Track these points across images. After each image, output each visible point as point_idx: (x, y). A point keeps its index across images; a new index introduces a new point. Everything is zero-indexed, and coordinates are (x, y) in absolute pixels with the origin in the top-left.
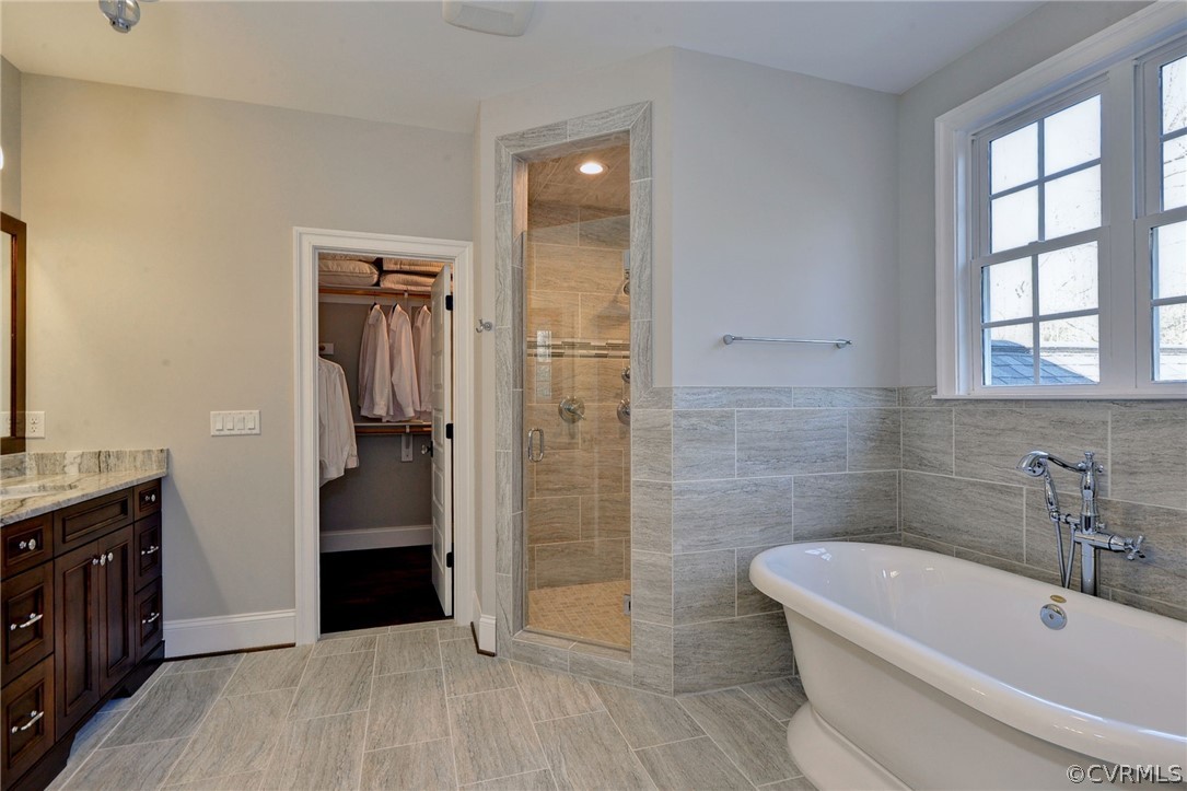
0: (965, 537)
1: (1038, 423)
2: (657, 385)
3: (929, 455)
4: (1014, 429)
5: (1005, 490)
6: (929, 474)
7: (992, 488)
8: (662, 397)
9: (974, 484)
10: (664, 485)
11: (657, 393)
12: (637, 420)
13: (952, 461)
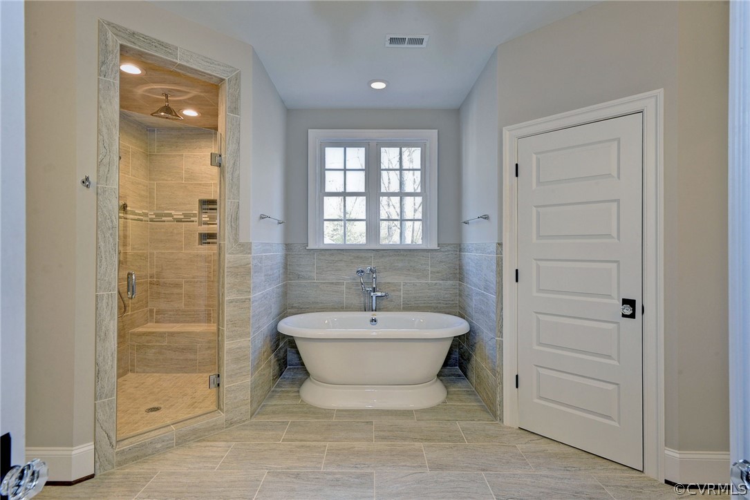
0: (320, 305)
1: (350, 258)
2: (241, 241)
3: (303, 273)
4: (341, 260)
5: (337, 284)
6: (303, 282)
7: (332, 283)
8: (246, 248)
9: (324, 283)
10: (247, 299)
11: (242, 245)
12: (230, 262)
13: (314, 275)
